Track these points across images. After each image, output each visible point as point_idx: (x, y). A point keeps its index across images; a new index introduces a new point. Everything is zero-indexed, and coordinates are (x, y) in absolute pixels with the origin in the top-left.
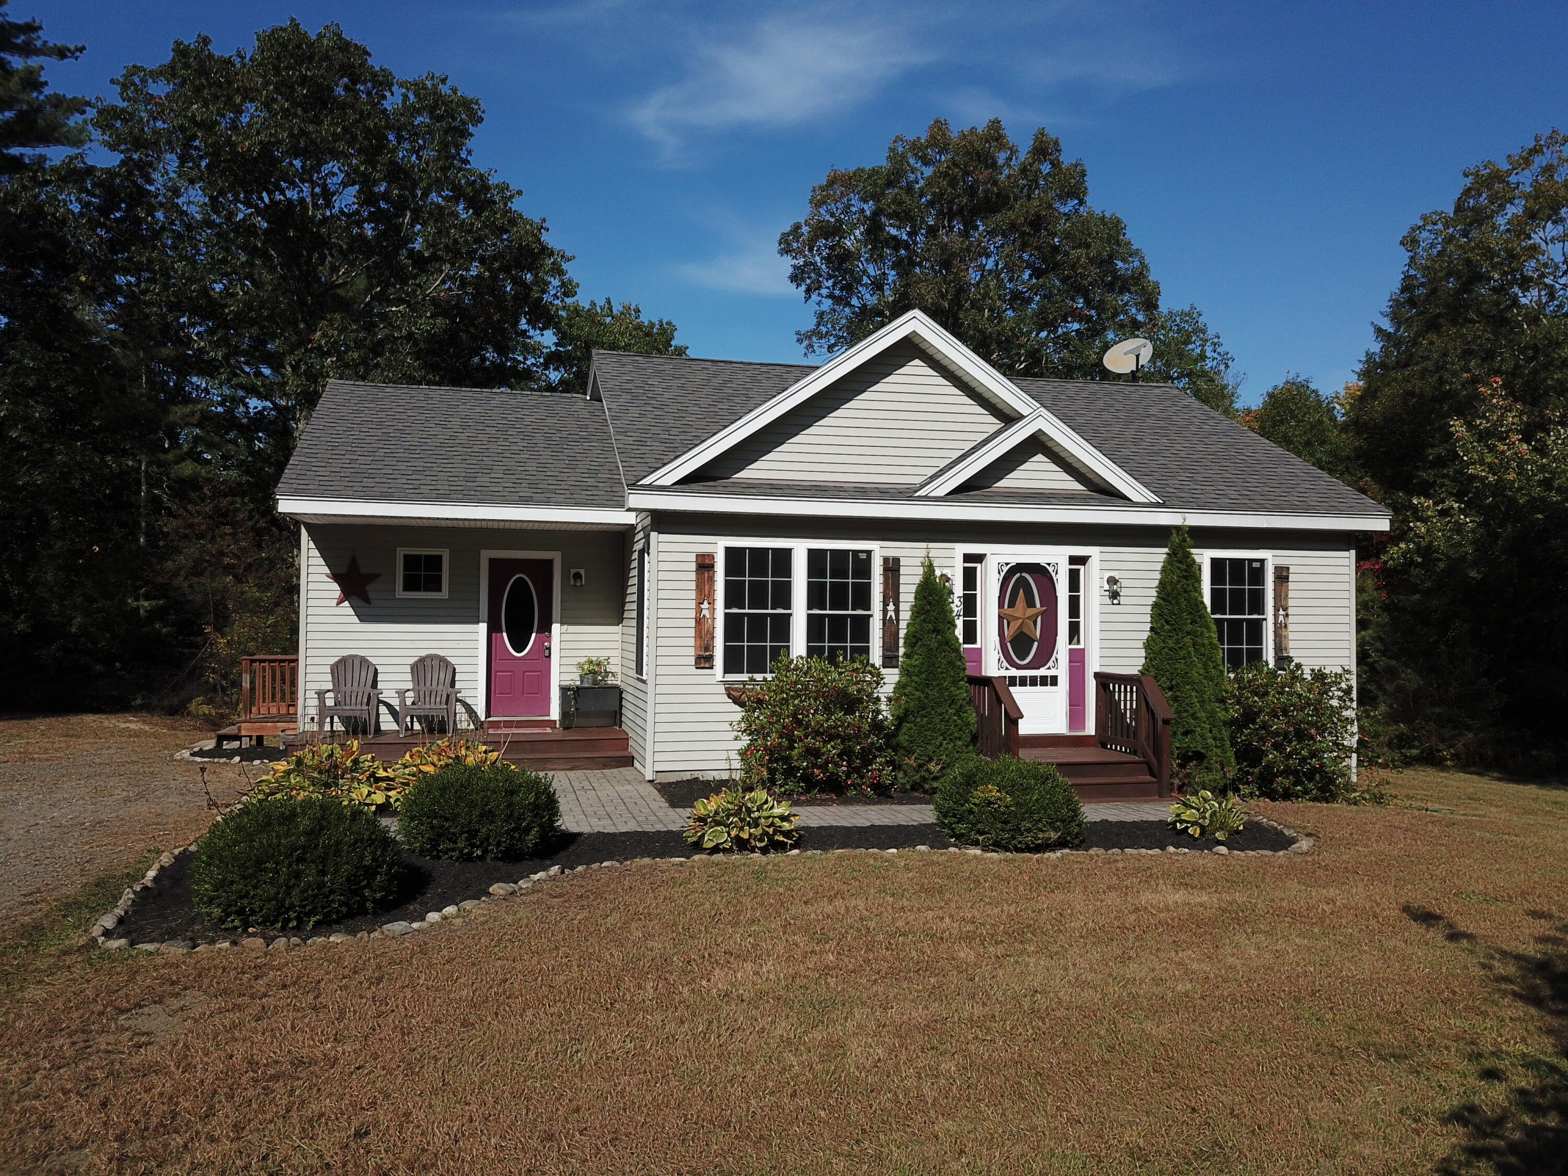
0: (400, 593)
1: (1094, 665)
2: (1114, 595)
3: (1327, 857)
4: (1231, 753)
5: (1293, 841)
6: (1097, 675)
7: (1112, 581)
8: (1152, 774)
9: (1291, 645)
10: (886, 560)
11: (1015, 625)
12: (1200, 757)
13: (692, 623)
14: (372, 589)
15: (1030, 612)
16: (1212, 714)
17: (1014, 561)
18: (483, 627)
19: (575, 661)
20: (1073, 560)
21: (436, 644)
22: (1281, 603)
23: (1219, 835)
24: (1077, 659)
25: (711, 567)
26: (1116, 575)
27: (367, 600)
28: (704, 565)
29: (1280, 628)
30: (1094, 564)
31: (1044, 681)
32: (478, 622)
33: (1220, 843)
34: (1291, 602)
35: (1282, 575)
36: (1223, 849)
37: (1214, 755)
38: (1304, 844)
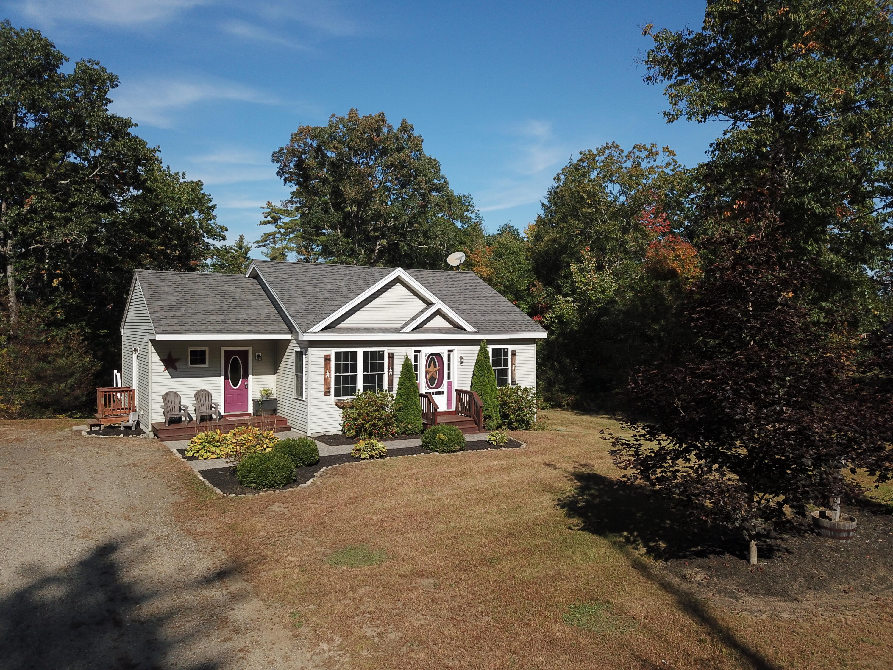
0: (189, 366)
1: (455, 387)
2: (462, 363)
3: (530, 449)
4: (499, 416)
5: (521, 444)
6: (456, 390)
7: (461, 358)
8: (476, 424)
9: (516, 376)
10: (389, 354)
11: (430, 374)
12: (490, 417)
13: (323, 379)
14: (178, 365)
15: (435, 369)
16: (494, 402)
17: (430, 352)
18: (222, 378)
19: (259, 389)
20: (449, 351)
21: (204, 385)
22: (513, 363)
23: (501, 444)
24: (450, 384)
25: (330, 359)
26: (462, 355)
27: (176, 369)
28: (327, 359)
29: (513, 371)
30: (455, 352)
31: (440, 393)
32: (220, 376)
33: (501, 446)
34: (516, 362)
35: (514, 353)
36: (503, 448)
37: (494, 417)
38: (524, 445)
